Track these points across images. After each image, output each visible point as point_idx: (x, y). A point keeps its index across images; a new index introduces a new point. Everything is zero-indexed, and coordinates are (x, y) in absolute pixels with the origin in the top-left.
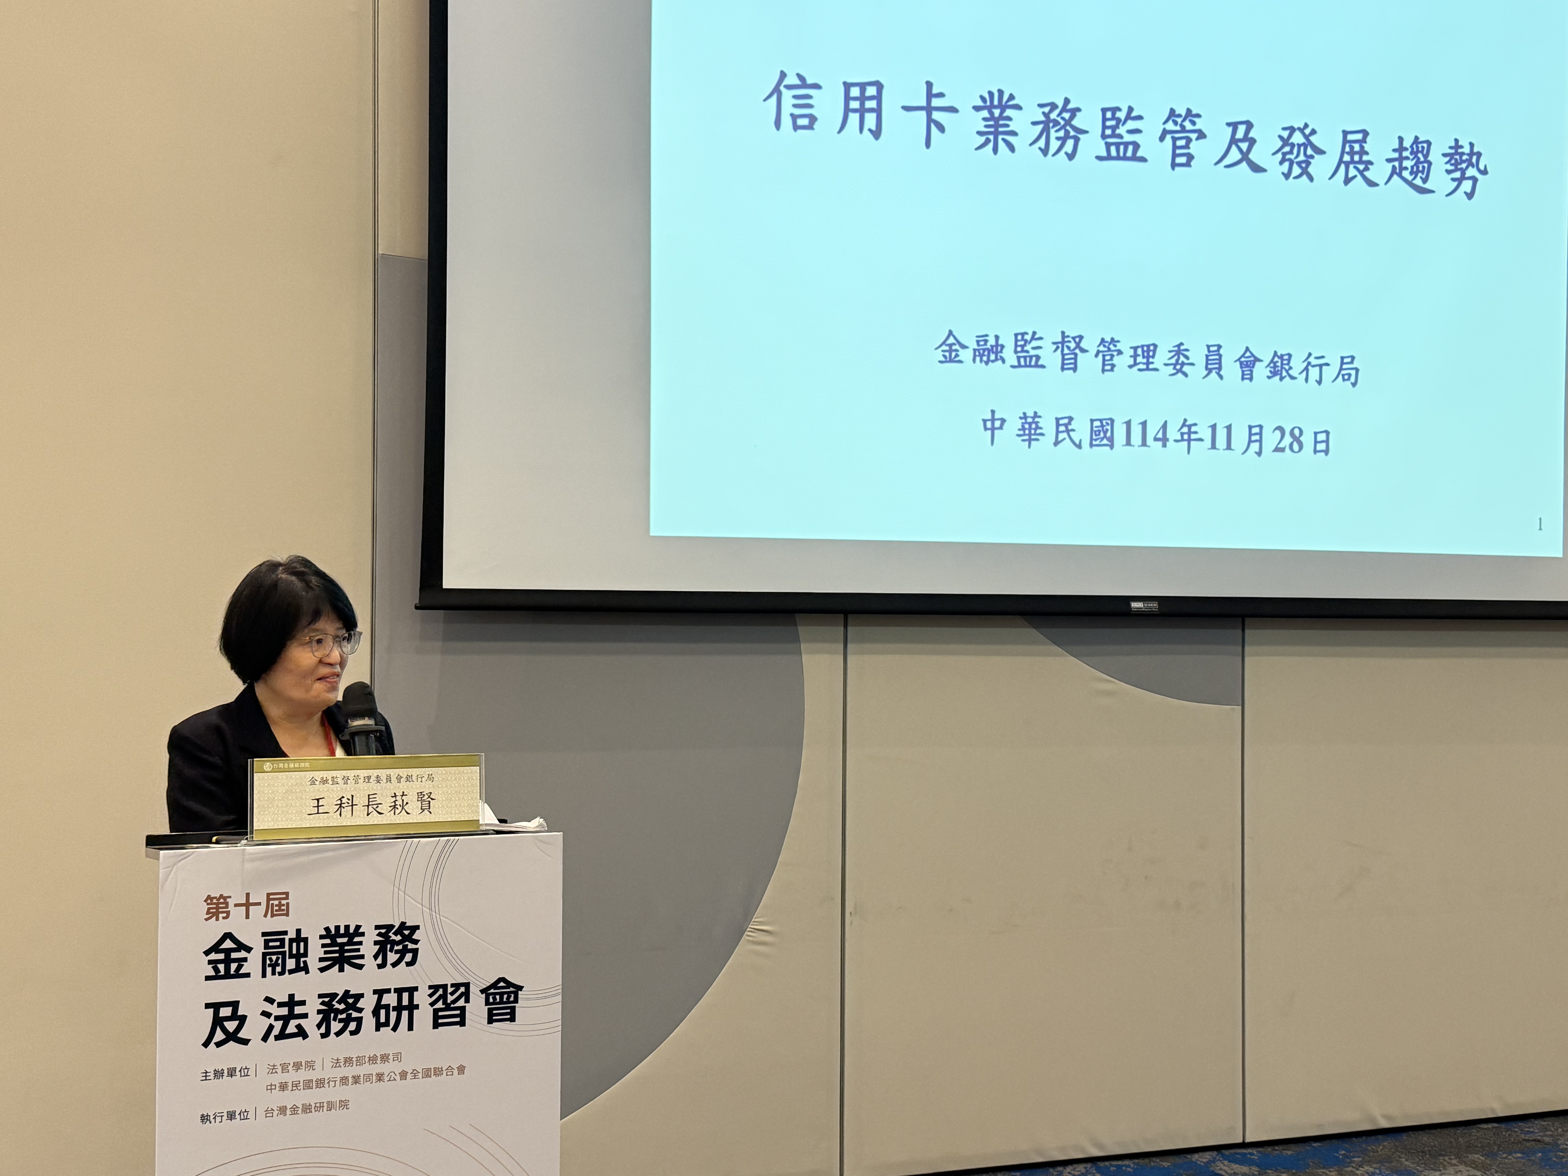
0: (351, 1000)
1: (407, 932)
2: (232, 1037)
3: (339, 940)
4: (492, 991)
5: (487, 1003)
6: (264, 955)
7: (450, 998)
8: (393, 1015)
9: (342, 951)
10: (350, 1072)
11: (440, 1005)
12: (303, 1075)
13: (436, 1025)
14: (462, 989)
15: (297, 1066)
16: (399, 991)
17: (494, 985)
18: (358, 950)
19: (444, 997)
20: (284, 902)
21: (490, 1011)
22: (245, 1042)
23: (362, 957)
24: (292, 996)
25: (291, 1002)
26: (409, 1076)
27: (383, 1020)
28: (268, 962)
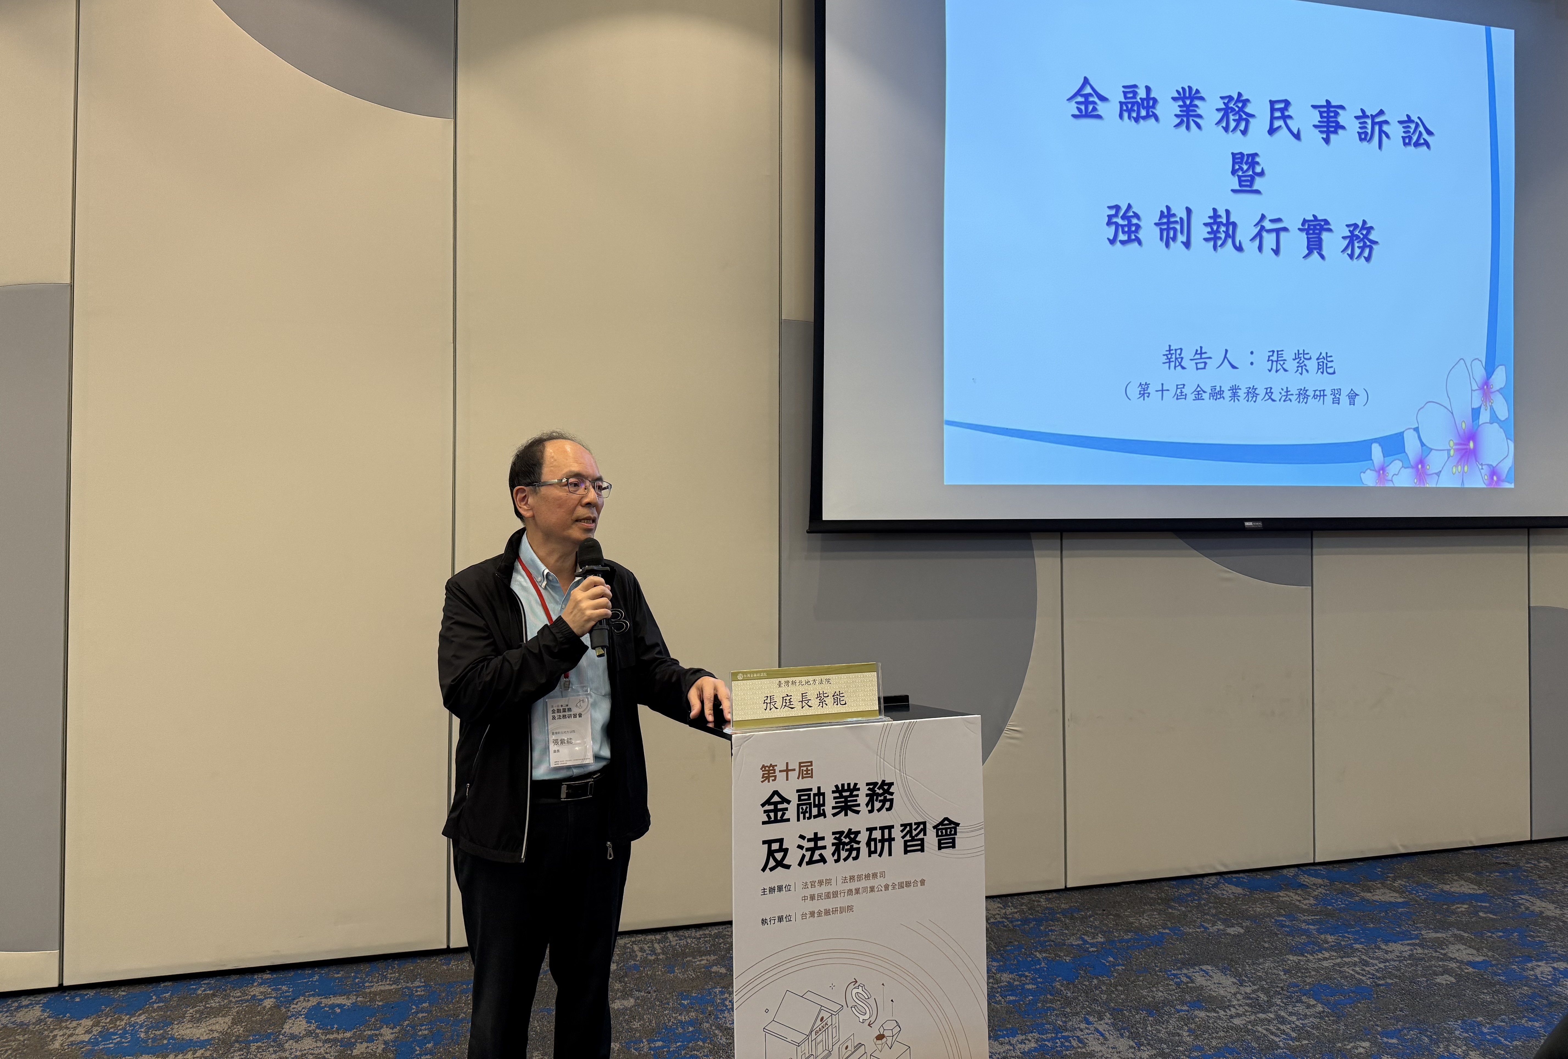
0: (853, 835)
1: (886, 787)
2: (780, 864)
3: (845, 794)
4: (940, 827)
5: (937, 836)
6: (798, 805)
7: (914, 833)
8: (879, 845)
9: (846, 802)
10: (853, 886)
11: (908, 838)
12: (824, 889)
13: (906, 852)
14: (922, 826)
15: (821, 883)
16: (882, 829)
17: (941, 823)
19: (910, 832)
20: (809, 768)
21: (939, 841)
22: (788, 867)
23: (859, 805)
24: (816, 834)
25: (816, 838)
26: (890, 888)
27: (873, 849)
28: (801, 810)
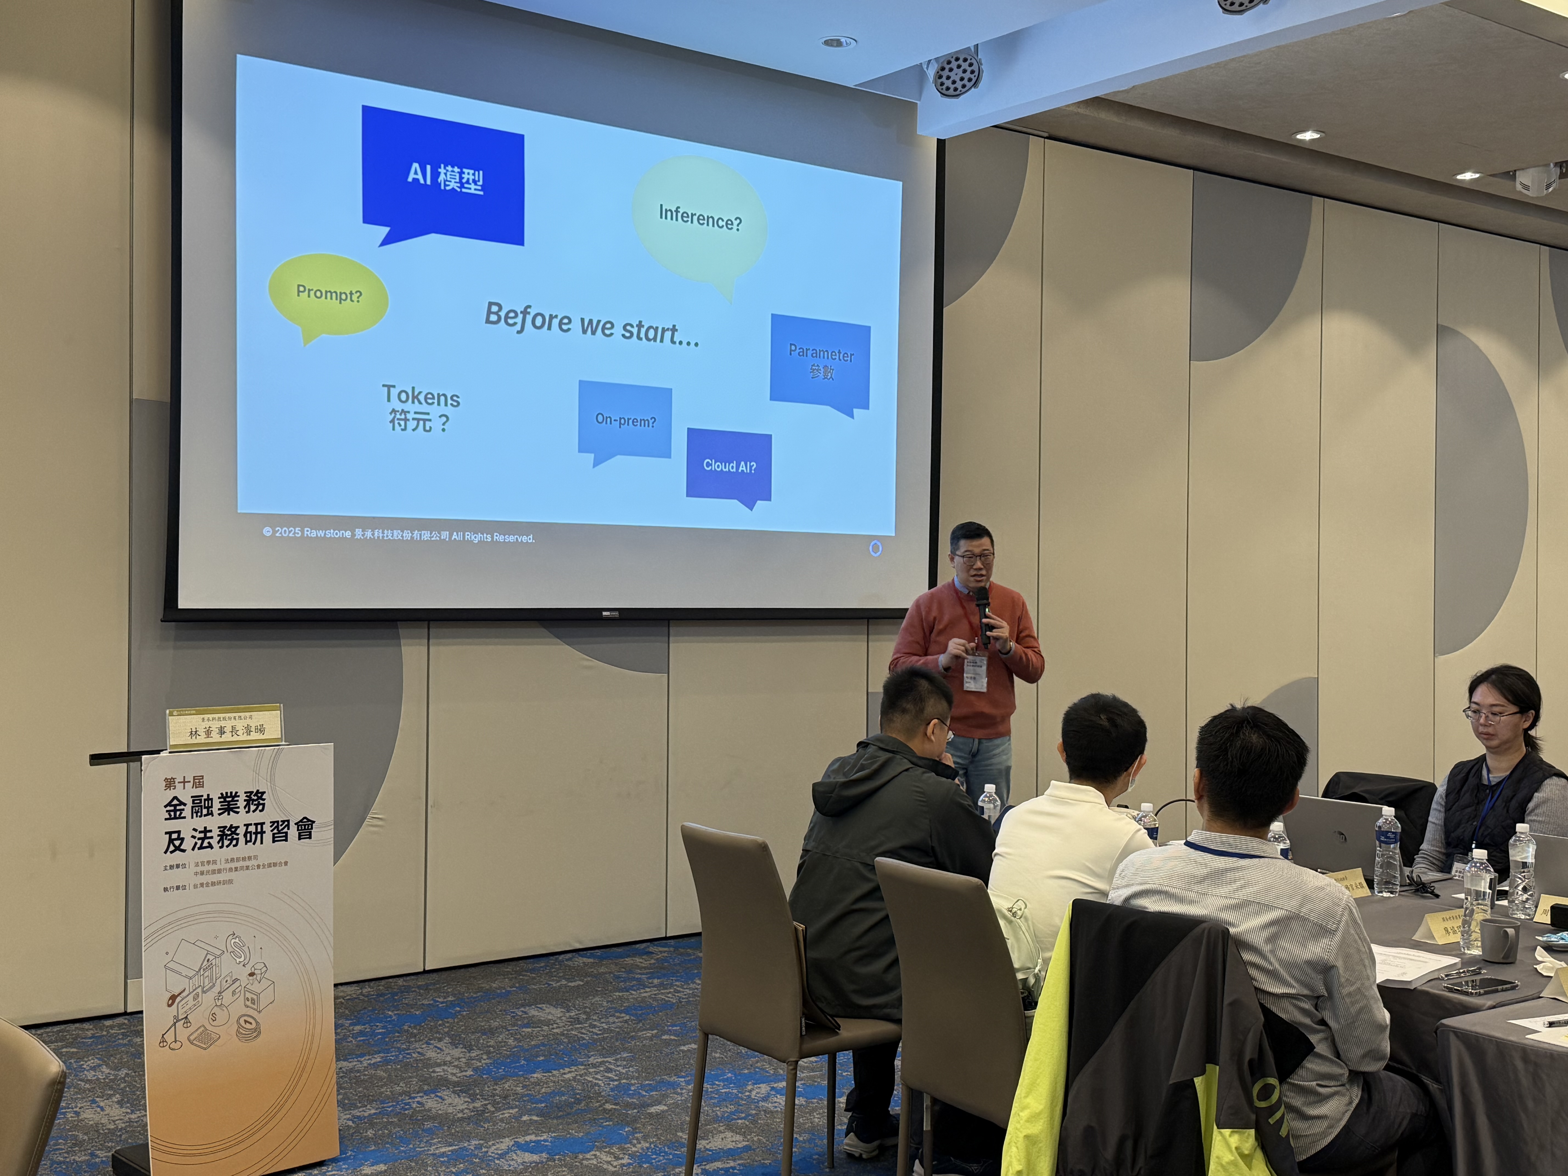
0: (233, 829)
1: (260, 795)
2: (177, 848)
3: (228, 799)
4: (301, 824)
5: (298, 830)
6: (192, 807)
7: (280, 828)
8: (253, 836)
9: (229, 805)
10: (233, 865)
11: (275, 831)
12: (211, 867)
13: (274, 841)
14: (286, 823)
15: (208, 862)
16: (256, 825)
17: (301, 821)
18: (236, 804)
19: (277, 827)
20: (201, 781)
21: (299, 833)
22: (184, 851)
23: (238, 808)
24: (205, 828)
25: (205, 831)
26: (261, 867)
27: (248, 839)
28: (194, 811)
